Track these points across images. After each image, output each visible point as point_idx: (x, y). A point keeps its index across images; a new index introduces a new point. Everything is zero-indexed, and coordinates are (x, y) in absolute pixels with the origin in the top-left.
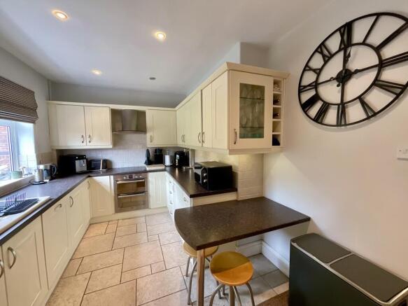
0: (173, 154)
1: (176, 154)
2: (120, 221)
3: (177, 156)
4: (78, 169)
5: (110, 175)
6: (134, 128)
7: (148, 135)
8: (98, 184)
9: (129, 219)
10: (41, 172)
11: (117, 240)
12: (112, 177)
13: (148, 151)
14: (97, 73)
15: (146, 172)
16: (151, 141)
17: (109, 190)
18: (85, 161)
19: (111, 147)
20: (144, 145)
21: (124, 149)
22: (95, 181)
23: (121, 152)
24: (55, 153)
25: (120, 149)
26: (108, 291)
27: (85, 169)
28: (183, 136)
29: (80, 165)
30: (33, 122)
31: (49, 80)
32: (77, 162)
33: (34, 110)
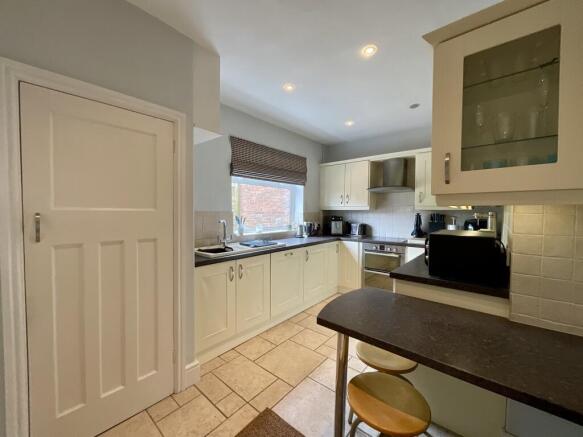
3: (471, 227)
4: (333, 231)
5: (359, 242)
6: (399, 182)
7: (417, 192)
8: (346, 250)
12: (361, 244)
13: (418, 217)
14: (350, 123)
15: (405, 245)
16: (421, 201)
17: (357, 260)
18: (341, 223)
19: (368, 208)
20: (412, 206)
21: (386, 212)
22: (344, 246)
23: (383, 216)
24: (322, 214)
25: (383, 212)
26: (302, 349)
27: (340, 232)
29: (336, 227)
30: (304, 185)
31: (323, 145)
32: (333, 223)
33: (305, 173)
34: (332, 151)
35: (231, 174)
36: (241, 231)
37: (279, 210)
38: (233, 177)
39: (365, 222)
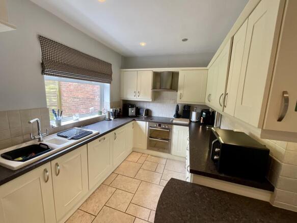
0: (199, 111)
1: (202, 112)
2: (149, 156)
3: (204, 113)
4: (130, 114)
5: (146, 121)
6: (168, 87)
7: (179, 93)
8: (138, 126)
9: (155, 156)
10: (109, 113)
11: (141, 171)
12: (147, 123)
13: (178, 106)
15: (172, 124)
16: (181, 98)
18: (134, 109)
19: (151, 100)
20: (175, 101)
21: (160, 103)
22: (137, 124)
23: (158, 105)
24: (122, 102)
25: (158, 102)
26: (116, 213)
27: (134, 114)
28: (210, 95)
29: (132, 111)
30: (110, 83)
31: (122, 56)
32: (130, 109)
33: (111, 75)
34: (129, 61)
35: (43, 72)
36: (59, 122)
37: (91, 97)
38: (45, 76)
39: (148, 108)
